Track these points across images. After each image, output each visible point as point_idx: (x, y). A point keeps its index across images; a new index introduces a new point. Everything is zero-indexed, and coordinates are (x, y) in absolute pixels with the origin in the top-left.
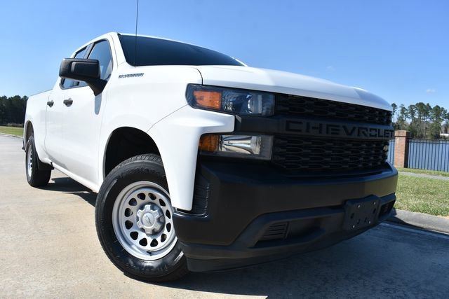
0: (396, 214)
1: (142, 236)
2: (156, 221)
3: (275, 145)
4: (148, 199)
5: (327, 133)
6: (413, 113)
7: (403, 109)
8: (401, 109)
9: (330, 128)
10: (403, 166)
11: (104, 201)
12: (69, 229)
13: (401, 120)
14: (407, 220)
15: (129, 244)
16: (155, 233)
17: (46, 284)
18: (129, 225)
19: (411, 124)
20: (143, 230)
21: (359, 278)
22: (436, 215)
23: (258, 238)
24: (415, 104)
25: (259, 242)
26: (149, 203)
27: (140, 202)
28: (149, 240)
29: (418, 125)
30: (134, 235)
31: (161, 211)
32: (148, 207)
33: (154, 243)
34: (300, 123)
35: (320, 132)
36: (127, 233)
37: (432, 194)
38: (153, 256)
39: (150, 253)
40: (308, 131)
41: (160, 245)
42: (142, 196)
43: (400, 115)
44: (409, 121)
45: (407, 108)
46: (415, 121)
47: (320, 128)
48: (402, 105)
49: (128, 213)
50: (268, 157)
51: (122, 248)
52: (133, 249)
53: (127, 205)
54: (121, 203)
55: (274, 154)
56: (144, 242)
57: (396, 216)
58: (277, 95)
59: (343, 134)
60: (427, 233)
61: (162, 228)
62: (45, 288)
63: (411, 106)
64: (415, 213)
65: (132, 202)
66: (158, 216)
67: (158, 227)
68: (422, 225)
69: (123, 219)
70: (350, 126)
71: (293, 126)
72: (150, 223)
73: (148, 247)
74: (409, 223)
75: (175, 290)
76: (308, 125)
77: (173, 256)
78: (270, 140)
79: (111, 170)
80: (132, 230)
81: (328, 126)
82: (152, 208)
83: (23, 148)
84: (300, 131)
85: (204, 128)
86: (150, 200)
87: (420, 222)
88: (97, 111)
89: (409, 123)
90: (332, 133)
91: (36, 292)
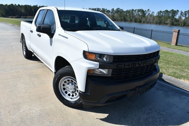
0: (162, 76)
1: (69, 93)
2: (73, 89)
3: (113, 72)
4: (70, 81)
5: (131, 66)
6: (186, 15)
7: (182, 13)
8: (180, 12)
9: (133, 64)
10: (175, 45)
11: (56, 81)
12: (43, 82)
13: (180, 18)
14: (166, 80)
15: (64, 95)
16: (73, 92)
17: (39, 108)
18: (64, 89)
19: (184, 20)
20: (69, 91)
21: (141, 107)
22: (177, 78)
23: (106, 100)
24: (187, 11)
25: (106, 101)
26: (71, 83)
27: (68, 82)
28: (71, 94)
29: (188, 20)
30: (66, 92)
31: (75, 86)
32: (70, 84)
33: (73, 96)
34: (122, 64)
35: (129, 66)
36: (64, 91)
37: (180, 65)
38: (72, 100)
39: (71, 98)
40: (124, 66)
41: (75, 96)
42: (69, 81)
43: (180, 15)
44: (183, 18)
45: (183, 12)
46: (186, 18)
47: (129, 65)
48: (181, 11)
49: (64, 85)
50: (110, 75)
51: (62, 96)
52: (66, 96)
53: (63, 83)
54: (61, 82)
55: (112, 74)
56: (69, 95)
57: (162, 77)
58: (114, 56)
59: (137, 66)
60: (172, 86)
61: (75, 91)
62: (39, 110)
63: (185, 11)
64: (170, 77)
65: (65, 82)
66: (74, 87)
67: (74, 91)
68: (171, 82)
69: (62, 87)
70: (140, 63)
71: (119, 66)
72: (71, 89)
73: (71, 97)
74: (166, 81)
75: (80, 111)
76: (125, 65)
77: (79, 101)
78: (111, 70)
79: (58, 71)
80: (65, 91)
81: (132, 64)
82: (72, 85)
83: (21, 42)
84: (121, 67)
85: (89, 68)
86: (71, 82)
87: (170, 81)
88: (51, 44)
89: (184, 19)
90: (133, 66)
91: (36, 111)
